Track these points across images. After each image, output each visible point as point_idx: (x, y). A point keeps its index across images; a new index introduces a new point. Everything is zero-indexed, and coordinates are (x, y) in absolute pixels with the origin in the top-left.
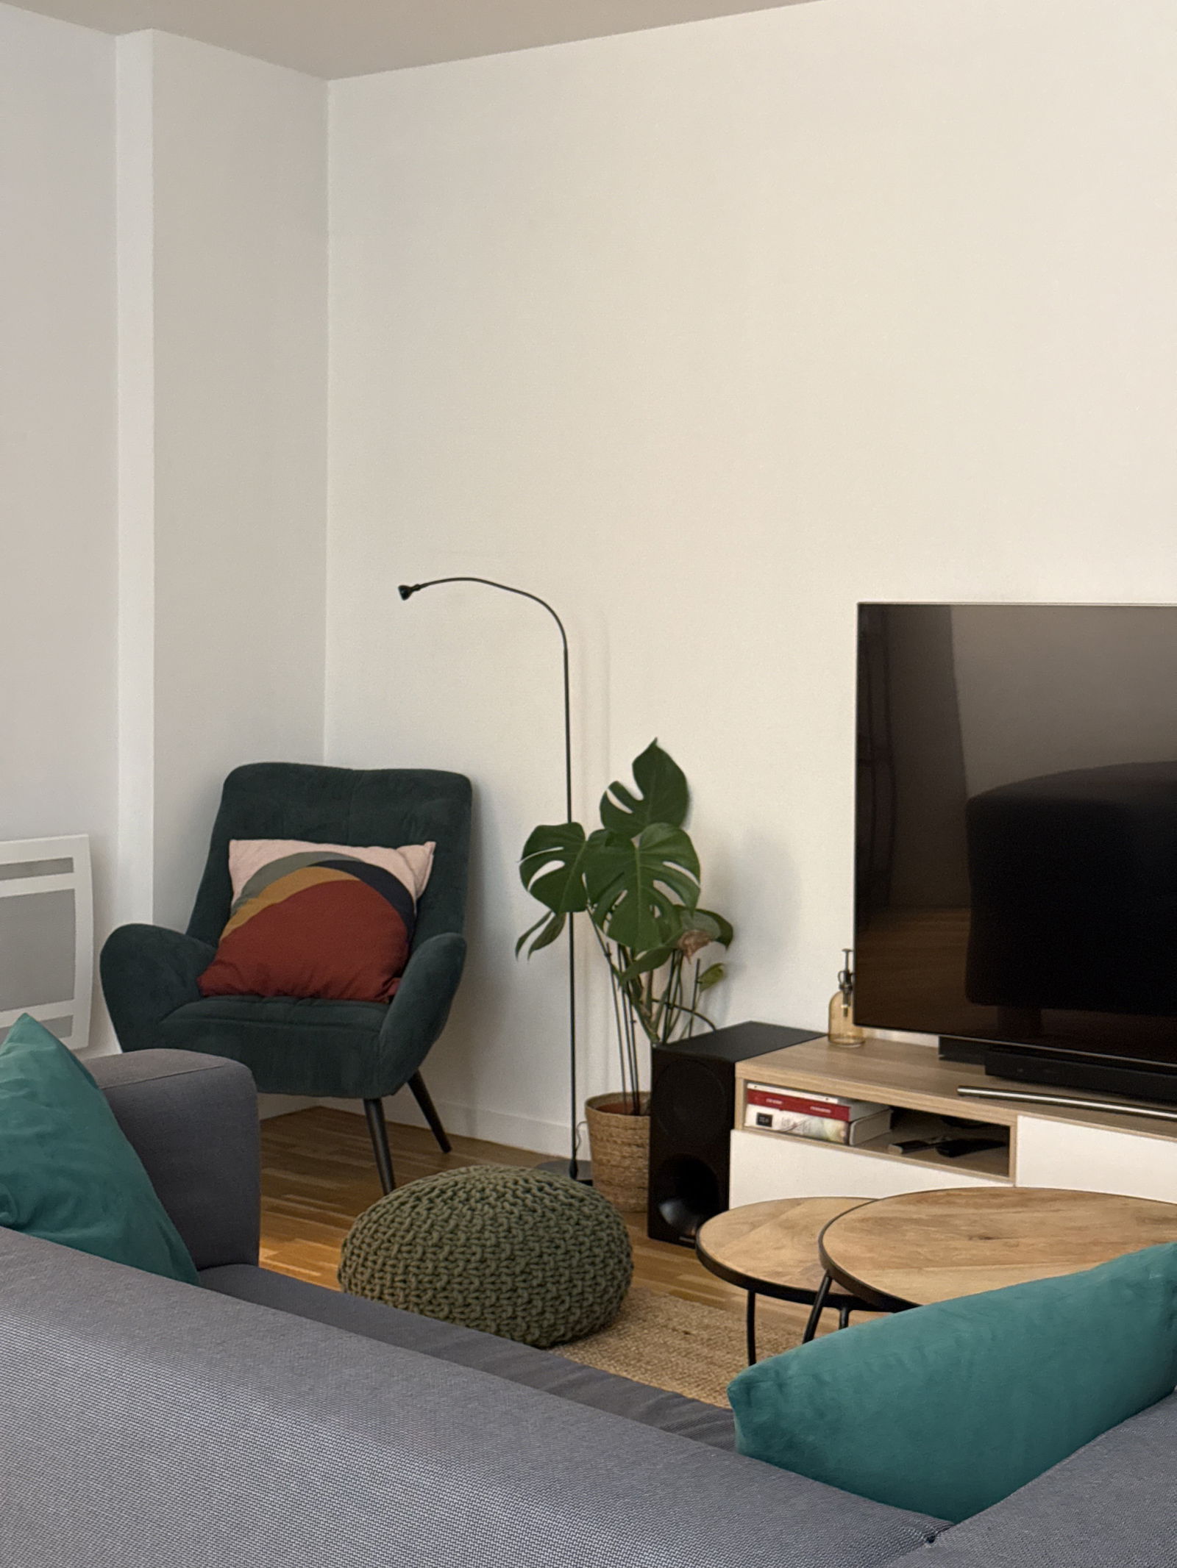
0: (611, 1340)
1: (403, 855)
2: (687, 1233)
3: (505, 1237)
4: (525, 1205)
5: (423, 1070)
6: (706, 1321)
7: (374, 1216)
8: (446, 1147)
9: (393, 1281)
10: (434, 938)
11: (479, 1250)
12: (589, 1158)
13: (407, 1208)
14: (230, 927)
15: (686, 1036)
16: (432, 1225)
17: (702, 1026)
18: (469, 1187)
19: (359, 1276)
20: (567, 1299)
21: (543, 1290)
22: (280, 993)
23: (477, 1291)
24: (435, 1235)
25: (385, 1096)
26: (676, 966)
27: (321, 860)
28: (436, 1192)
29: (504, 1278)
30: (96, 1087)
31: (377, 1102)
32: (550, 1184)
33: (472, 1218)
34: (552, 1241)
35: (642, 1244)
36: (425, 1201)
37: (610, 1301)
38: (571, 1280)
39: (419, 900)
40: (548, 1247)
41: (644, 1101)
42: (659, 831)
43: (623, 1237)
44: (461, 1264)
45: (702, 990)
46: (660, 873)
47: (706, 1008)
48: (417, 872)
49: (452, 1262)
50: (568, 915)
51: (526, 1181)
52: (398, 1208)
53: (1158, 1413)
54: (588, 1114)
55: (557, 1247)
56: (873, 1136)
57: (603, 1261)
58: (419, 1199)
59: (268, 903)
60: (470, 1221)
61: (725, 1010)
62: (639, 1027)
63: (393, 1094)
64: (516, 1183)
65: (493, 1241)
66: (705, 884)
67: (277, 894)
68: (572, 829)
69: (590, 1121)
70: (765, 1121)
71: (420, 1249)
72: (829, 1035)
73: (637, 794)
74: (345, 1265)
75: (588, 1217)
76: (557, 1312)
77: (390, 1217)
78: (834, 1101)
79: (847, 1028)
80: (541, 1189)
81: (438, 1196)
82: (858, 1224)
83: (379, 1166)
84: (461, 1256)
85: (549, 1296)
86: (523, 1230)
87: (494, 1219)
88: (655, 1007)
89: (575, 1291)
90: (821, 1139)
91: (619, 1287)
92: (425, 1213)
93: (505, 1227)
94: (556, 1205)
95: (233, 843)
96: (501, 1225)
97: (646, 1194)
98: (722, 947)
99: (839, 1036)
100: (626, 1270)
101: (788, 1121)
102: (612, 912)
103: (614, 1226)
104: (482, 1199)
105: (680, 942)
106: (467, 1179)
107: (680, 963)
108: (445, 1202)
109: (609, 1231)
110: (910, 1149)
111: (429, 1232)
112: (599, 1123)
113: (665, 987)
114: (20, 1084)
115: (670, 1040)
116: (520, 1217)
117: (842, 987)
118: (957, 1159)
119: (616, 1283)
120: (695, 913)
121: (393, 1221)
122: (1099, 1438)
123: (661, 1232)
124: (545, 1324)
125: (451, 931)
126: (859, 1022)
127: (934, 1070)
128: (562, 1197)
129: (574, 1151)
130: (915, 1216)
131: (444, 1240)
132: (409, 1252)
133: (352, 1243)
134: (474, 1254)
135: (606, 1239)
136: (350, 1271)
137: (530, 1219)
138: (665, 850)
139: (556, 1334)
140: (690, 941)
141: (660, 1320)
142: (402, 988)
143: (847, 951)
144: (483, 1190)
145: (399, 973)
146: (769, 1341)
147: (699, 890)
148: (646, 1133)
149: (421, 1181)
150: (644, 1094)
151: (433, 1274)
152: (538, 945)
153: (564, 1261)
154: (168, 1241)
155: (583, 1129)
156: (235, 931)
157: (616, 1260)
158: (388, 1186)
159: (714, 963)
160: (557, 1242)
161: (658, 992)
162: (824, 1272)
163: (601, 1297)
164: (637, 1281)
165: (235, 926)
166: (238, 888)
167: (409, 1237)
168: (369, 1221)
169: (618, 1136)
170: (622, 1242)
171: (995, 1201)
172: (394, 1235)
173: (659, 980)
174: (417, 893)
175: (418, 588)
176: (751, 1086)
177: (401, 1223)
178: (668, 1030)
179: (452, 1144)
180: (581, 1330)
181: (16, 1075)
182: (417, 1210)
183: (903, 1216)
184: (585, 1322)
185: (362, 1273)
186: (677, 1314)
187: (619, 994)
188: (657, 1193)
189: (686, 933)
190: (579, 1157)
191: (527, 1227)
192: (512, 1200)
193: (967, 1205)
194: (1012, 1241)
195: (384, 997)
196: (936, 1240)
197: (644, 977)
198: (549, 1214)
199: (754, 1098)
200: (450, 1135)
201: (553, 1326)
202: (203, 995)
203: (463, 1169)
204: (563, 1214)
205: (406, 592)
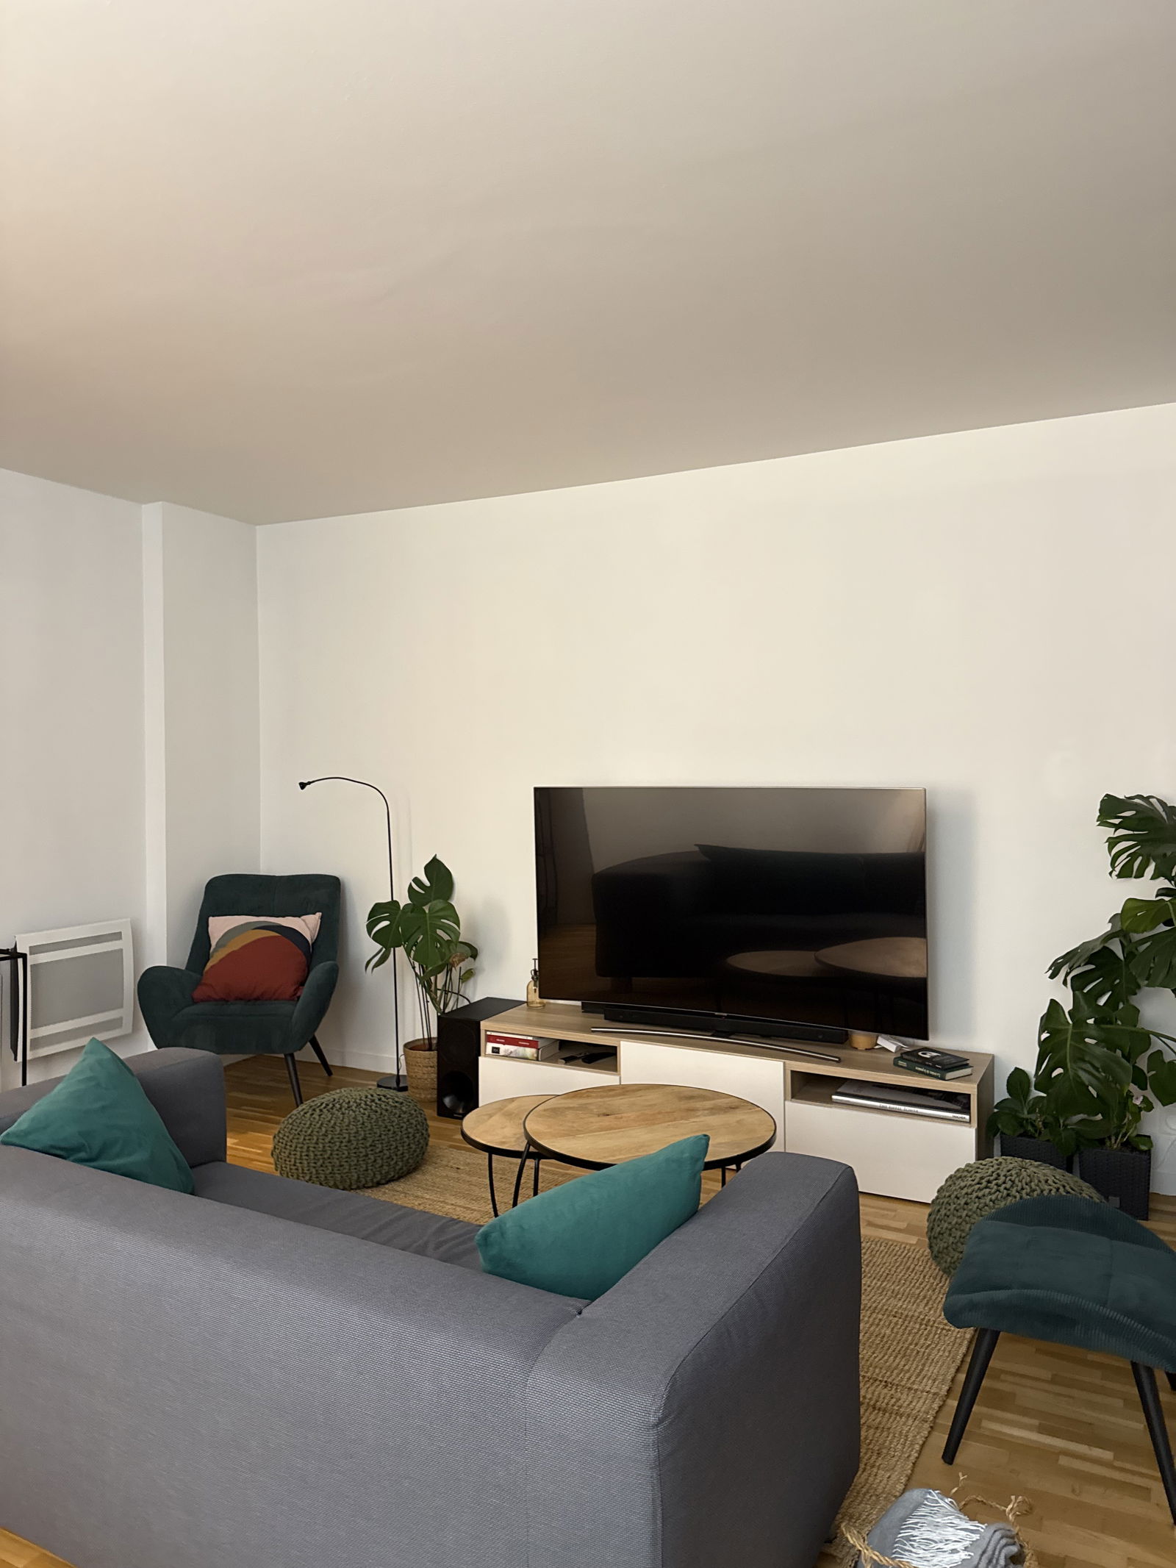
0: (418, 1176)
1: (304, 920)
2: (458, 1112)
3: (361, 1128)
4: (372, 1109)
5: (317, 1034)
6: (468, 1161)
7: (290, 1121)
8: (330, 1073)
9: (301, 1156)
10: (322, 964)
11: (347, 1136)
12: (406, 1074)
13: (308, 1115)
14: (209, 964)
15: (455, 1008)
16: (322, 1124)
17: (463, 1001)
18: (341, 1101)
19: (283, 1154)
20: (395, 1157)
21: (382, 1154)
22: (238, 999)
23: (347, 1157)
24: (324, 1129)
25: (295, 1051)
26: (449, 971)
27: (258, 926)
28: (324, 1105)
29: (361, 1150)
30: (132, 1075)
31: (292, 1056)
32: (385, 1096)
33: (343, 1118)
34: (386, 1127)
35: (433, 1119)
36: (318, 1110)
37: (417, 1156)
38: (396, 1147)
39: (313, 944)
40: (384, 1131)
41: (434, 1042)
42: (439, 904)
43: (424, 1121)
44: (338, 1144)
45: (462, 983)
46: (440, 926)
47: (465, 992)
48: (311, 929)
49: (332, 1143)
50: (392, 949)
51: (372, 1096)
52: (304, 1116)
53: (690, 1226)
54: (404, 1051)
55: (389, 1130)
56: (550, 1055)
57: (413, 1136)
58: (314, 1110)
59: (230, 950)
60: (342, 1120)
61: (474, 994)
62: (430, 1004)
63: (300, 1050)
64: (366, 1097)
65: (355, 1130)
66: (462, 930)
67: (235, 945)
68: (394, 903)
69: (405, 1054)
70: (496, 1050)
71: (315, 1138)
72: (527, 1002)
73: (427, 883)
74: (275, 1148)
75: (405, 1113)
76: (389, 1165)
77: (298, 1121)
78: (531, 1038)
79: (535, 998)
80: (380, 1100)
81: (325, 1108)
82: (544, 1113)
83: (293, 1088)
84: (337, 1140)
85: (385, 1157)
86: (370, 1123)
87: (355, 1118)
88: (439, 992)
89: (399, 1153)
90: (525, 1059)
91: (422, 1147)
92: (317, 1117)
93: (361, 1122)
94: (388, 1108)
95: (211, 919)
96: (359, 1121)
97: (435, 1092)
98: (473, 959)
99: (532, 1002)
100: (425, 1138)
101: (508, 1050)
102: (415, 945)
103: (419, 1116)
104: (349, 1107)
105: (451, 961)
106: (340, 1097)
107: (451, 970)
108: (328, 1110)
109: (416, 1119)
110: (569, 1061)
111: (320, 1128)
112: (410, 1057)
113: (443, 983)
114: (90, 1079)
115: (447, 1011)
116: (369, 1116)
117: (533, 978)
118: (592, 1064)
119: (420, 1145)
120: (458, 944)
121: (300, 1123)
122: (662, 1243)
123: (444, 1112)
124: (383, 1172)
125: (330, 960)
126: (540, 997)
127: (580, 1019)
128: (391, 1103)
129: (398, 1070)
130: (571, 1106)
131: (329, 1132)
132: (309, 1140)
133: (279, 1136)
134: (345, 1138)
135: (415, 1123)
136: (277, 1151)
137: (374, 1117)
138: (441, 914)
139: (390, 1176)
140: (456, 959)
141: (444, 1163)
142: (305, 992)
143: (535, 959)
144: (349, 1102)
145: (302, 984)
146: (501, 1169)
147: (459, 933)
148: (435, 1060)
149: (315, 1099)
150: (434, 1038)
151: (323, 1151)
152: (377, 965)
153: (392, 1137)
154: (176, 1159)
155: (402, 1058)
156: (212, 967)
157: (420, 1134)
158: (299, 1102)
159: (469, 968)
160: (389, 1127)
161: (440, 986)
162: (526, 1141)
163: (413, 1154)
164: (432, 1141)
165: (211, 964)
166: (214, 943)
167: (309, 1131)
168: (288, 1123)
169: (421, 1063)
170: (423, 1123)
171: (611, 1093)
172: (301, 1131)
173: (441, 979)
174: (312, 940)
175: (309, 783)
176: (488, 1033)
177: (305, 1124)
178: (446, 1005)
179: (333, 1071)
180: (403, 1173)
181: (89, 1074)
182: (314, 1116)
183: (566, 1106)
184: (405, 1168)
185: (285, 1152)
186: (453, 1159)
187: (420, 988)
188: (441, 1093)
189: (454, 955)
190: (400, 1073)
191: (373, 1121)
192: (364, 1107)
193: (597, 1097)
194: (620, 1116)
195: (294, 998)
196: (581, 1118)
197: (432, 978)
198: (384, 1112)
199: (490, 1039)
200: (332, 1066)
201: (388, 1173)
202: (195, 1002)
203: (338, 1091)
204: (392, 1112)
205: (303, 786)
